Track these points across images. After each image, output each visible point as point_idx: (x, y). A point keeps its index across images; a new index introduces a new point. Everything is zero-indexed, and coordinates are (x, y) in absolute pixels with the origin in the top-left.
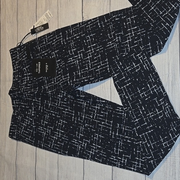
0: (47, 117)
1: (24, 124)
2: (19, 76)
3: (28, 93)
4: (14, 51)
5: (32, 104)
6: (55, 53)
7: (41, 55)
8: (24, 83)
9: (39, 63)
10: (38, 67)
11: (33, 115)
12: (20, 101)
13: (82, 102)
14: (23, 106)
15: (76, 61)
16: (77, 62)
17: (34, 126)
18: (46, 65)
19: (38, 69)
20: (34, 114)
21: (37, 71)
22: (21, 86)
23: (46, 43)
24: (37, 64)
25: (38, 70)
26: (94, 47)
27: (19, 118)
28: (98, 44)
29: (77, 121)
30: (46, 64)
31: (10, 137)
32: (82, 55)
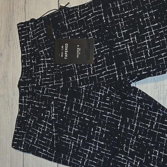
0: (77, 122)
1: (38, 131)
2: (31, 61)
3: (49, 87)
4: (25, 26)
5: (53, 103)
6: (92, 32)
7: (69, 34)
8: (40, 72)
9: (67, 45)
10: (64, 50)
11: (53, 118)
12: (32, 98)
13: (134, 104)
14: (36, 106)
15: (127, 46)
16: (129, 47)
17: (55, 134)
18: (78, 49)
19: (64, 53)
20: (55, 116)
21: (62, 56)
22: (35, 75)
23: (78, 18)
24: (62, 46)
25: (64, 55)
26: (154, 28)
27: (30, 121)
28: (162, 24)
29: (126, 129)
30: (78, 46)
31: (13, 148)
32: (135, 38)
